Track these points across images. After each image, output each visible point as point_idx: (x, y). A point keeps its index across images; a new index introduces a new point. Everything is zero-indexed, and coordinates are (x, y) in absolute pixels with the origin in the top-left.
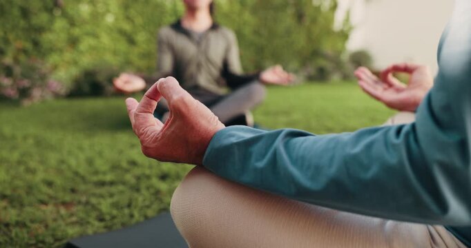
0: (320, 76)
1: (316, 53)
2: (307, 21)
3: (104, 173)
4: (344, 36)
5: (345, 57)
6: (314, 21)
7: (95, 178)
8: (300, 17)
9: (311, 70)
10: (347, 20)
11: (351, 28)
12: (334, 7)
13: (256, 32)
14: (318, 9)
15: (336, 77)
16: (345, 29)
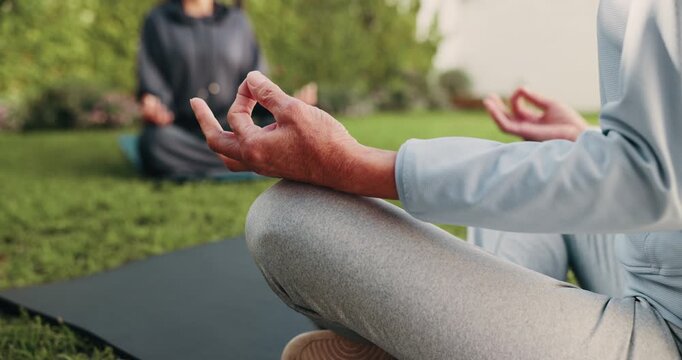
0: (397, 104)
1: (391, 72)
2: (378, 27)
3: (57, 218)
4: (431, 48)
5: (433, 79)
6: (387, 26)
7: (42, 225)
8: (367, 20)
9: (384, 96)
10: (435, 26)
11: (440, 39)
12: (416, 8)
13: (305, 41)
14: (393, 10)
15: (419, 106)
16: (432, 39)
